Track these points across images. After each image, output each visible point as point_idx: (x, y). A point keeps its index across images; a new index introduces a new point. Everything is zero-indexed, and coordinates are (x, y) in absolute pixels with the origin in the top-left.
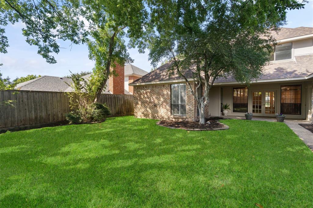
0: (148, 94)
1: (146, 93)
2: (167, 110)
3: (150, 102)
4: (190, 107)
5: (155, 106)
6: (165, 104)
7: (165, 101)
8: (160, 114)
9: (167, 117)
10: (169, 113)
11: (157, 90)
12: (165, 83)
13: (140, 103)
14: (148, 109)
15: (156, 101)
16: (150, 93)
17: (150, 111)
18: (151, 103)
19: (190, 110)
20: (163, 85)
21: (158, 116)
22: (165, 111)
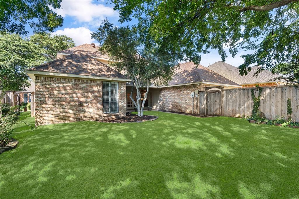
0: (68, 89)
1: (65, 88)
2: (98, 108)
3: (72, 100)
4: (123, 104)
5: (81, 104)
6: (95, 101)
7: (96, 98)
8: (87, 114)
9: (98, 116)
10: (101, 112)
11: (84, 86)
12: (96, 79)
13: (50, 102)
14: (67, 109)
15: (82, 99)
16: (71, 88)
17: (71, 111)
18: (74, 101)
19: (123, 107)
20: (94, 81)
21: (85, 117)
22: (96, 109)
